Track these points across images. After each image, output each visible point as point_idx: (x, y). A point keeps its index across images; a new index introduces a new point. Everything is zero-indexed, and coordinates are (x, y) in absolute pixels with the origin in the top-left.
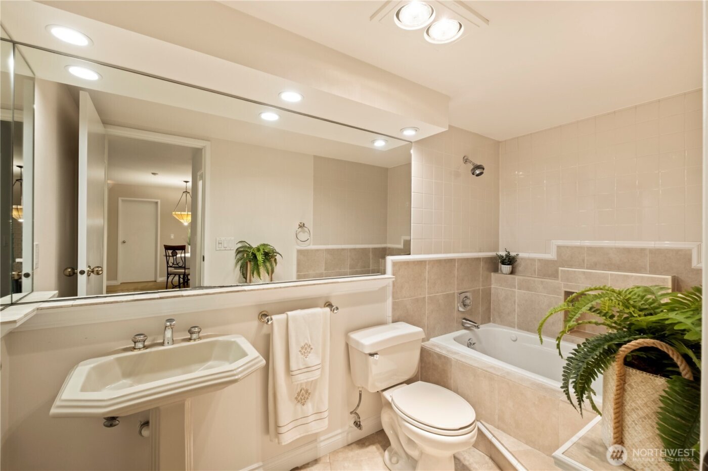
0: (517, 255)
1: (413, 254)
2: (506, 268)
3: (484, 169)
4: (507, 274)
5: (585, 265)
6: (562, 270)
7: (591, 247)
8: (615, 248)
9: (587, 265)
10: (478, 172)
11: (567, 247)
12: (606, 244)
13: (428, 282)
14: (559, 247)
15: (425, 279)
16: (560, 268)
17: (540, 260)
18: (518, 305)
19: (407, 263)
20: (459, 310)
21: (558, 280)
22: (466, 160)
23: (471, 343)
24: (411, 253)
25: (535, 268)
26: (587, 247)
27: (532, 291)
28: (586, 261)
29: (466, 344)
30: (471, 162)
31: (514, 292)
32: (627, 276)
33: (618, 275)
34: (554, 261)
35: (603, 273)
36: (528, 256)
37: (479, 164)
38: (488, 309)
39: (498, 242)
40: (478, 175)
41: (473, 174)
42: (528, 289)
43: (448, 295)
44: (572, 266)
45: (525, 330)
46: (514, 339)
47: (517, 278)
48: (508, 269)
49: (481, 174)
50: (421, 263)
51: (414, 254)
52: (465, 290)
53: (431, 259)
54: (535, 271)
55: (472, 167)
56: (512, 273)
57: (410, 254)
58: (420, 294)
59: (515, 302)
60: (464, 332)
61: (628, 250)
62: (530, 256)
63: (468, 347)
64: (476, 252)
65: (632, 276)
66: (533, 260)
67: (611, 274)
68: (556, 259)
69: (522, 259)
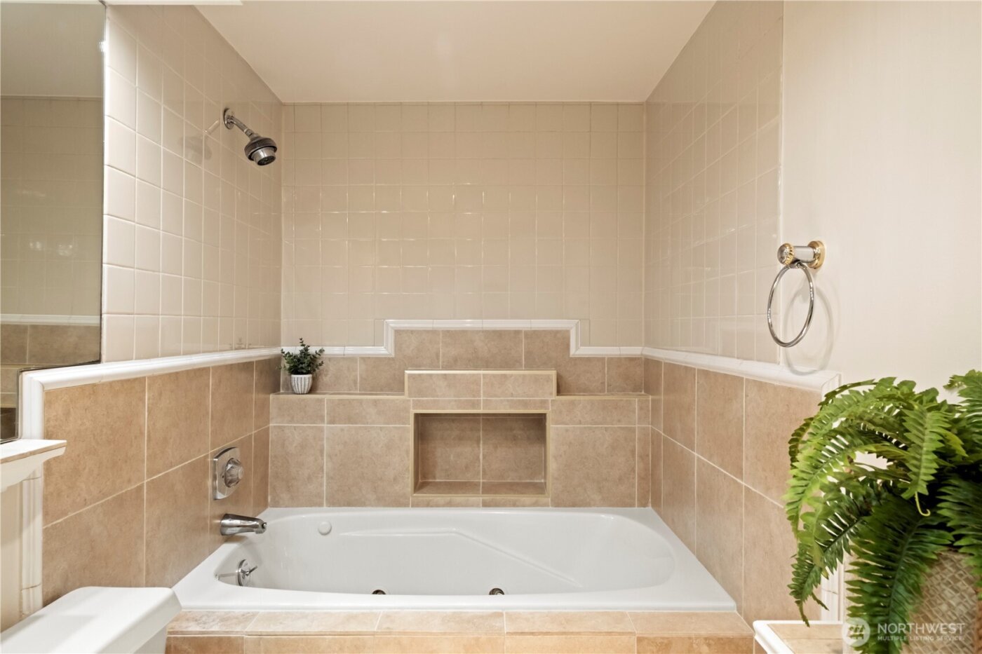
0: (321, 351)
1: (107, 361)
2: (302, 381)
3: (275, 149)
4: (304, 394)
5: (440, 363)
6: (410, 376)
7: (448, 331)
8: (483, 331)
9: (443, 362)
10: (263, 154)
11: (412, 332)
12: (468, 325)
13: (149, 440)
14: (398, 332)
15: (142, 433)
16: (407, 372)
17: (365, 359)
18: (330, 456)
19: (92, 390)
20: (215, 499)
21: (403, 395)
22: (230, 121)
23: (243, 572)
24: (104, 357)
25: (356, 376)
26: (443, 331)
27: (356, 423)
28: (441, 355)
29: (235, 579)
30: (242, 127)
31: (321, 430)
32: (505, 376)
33: (494, 376)
34: (389, 359)
35: (474, 375)
36: (342, 353)
37: (263, 135)
38: (264, 478)
39: (279, 325)
40: (261, 163)
41: (250, 158)
42: (350, 420)
43: (193, 466)
44: (420, 367)
45: (344, 505)
46: (325, 531)
47: (325, 398)
48: (307, 383)
49: (269, 160)
50: (131, 385)
51: (112, 360)
52: (227, 445)
53: (156, 374)
54: (355, 382)
55: (247, 140)
56: (312, 390)
57: (98, 361)
58: (129, 481)
59: (322, 452)
60: (227, 549)
61: (499, 334)
62: (346, 352)
63: (240, 584)
64: (231, 349)
65: (511, 376)
66: (351, 359)
67: (484, 375)
68: (393, 355)
69: (330, 359)
